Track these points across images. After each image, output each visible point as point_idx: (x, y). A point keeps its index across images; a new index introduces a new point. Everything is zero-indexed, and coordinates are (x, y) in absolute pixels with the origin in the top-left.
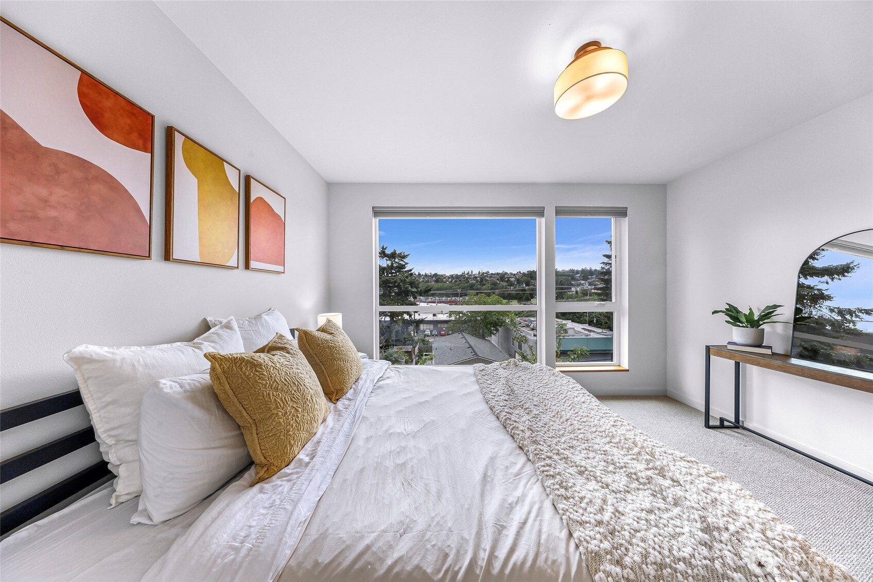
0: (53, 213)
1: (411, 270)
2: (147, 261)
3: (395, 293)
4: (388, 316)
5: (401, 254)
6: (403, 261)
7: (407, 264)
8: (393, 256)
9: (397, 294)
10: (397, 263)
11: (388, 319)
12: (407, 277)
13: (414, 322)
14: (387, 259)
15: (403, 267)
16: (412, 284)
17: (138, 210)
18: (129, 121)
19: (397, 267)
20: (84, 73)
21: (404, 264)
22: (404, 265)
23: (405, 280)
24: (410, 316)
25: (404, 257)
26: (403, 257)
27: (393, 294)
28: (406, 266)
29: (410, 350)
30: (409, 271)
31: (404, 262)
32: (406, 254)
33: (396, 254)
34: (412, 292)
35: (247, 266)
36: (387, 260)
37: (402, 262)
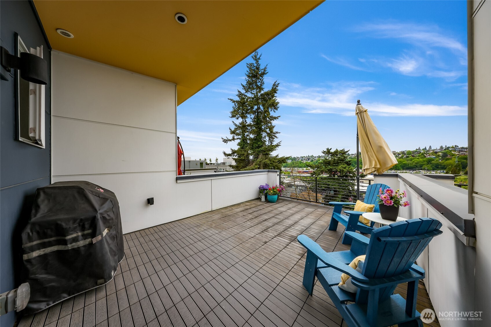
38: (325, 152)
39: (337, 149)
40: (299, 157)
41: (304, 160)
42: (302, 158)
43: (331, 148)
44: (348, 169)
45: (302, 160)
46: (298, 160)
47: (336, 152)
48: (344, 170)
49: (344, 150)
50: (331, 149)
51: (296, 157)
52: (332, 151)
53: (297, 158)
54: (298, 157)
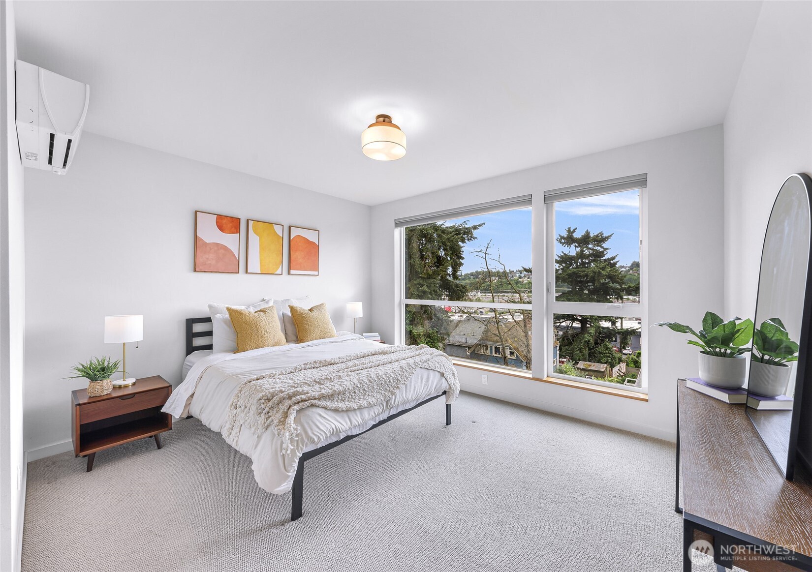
0: (209, 262)
1: (613, 258)
2: (237, 274)
3: (589, 290)
4: (577, 320)
5: (597, 236)
6: (600, 246)
7: (606, 249)
8: (585, 240)
9: (592, 292)
10: (590, 249)
11: (576, 325)
12: (603, 269)
13: (619, 333)
14: (577, 245)
15: (601, 254)
16: (612, 278)
17: (234, 256)
18: (231, 225)
19: (590, 255)
20: (217, 215)
21: (602, 250)
22: (603, 252)
23: (600, 272)
24: (614, 323)
25: (604, 240)
26: (600, 240)
27: (587, 292)
28: (605, 253)
29: (603, 370)
30: (609, 260)
31: (603, 247)
32: (605, 235)
33: (590, 237)
34: (615, 290)
35: (289, 273)
36: (576, 247)
37: (599, 248)
38: (562, 238)
39: (588, 230)
40: (515, 271)
41: (525, 277)
42: (521, 273)
43: (576, 228)
44: (611, 271)
45: (520, 277)
46: (513, 277)
47: (587, 236)
48: (602, 272)
49: (602, 234)
50: (574, 230)
51: (508, 271)
52: (577, 235)
53: (511, 272)
54: (512, 270)
